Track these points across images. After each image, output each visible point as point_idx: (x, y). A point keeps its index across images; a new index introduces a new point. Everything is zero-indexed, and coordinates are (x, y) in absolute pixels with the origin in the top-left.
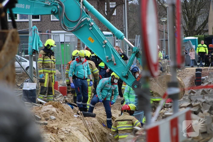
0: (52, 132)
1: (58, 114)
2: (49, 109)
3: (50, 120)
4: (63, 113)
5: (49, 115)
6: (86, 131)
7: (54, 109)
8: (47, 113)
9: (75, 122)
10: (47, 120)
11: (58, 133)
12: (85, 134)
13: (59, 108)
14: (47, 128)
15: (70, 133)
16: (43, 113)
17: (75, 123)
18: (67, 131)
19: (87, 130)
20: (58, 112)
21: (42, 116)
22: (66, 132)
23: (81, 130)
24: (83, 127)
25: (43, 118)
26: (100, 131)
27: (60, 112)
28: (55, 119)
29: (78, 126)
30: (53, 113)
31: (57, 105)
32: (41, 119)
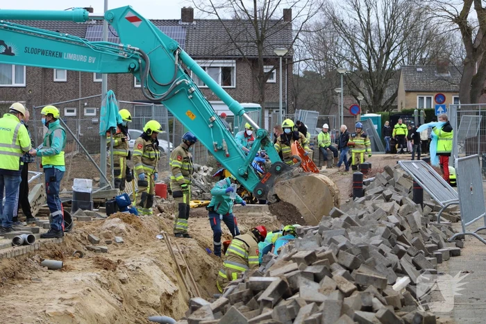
0: (106, 269)
1: (128, 233)
2: (114, 225)
3: (114, 244)
4: (137, 232)
5: (114, 235)
6: (171, 264)
7: (123, 226)
8: (110, 231)
9: (155, 248)
10: (108, 243)
11: (117, 269)
12: (167, 271)
13: (134, 223)
14: (98, 260)
15: (138, 269)
16: (105, 232)
17: (154, 250)
18: (133, 265)
19: (173, 262)
20: (129, 231)
21: (102, 236)
22: (131, 268)
23: (161, 263)
24: (167, 256)
25: (103, 240)
26: (200, 262)
27: (133, 230)
28: (123, 242)
29: (158, 255)
30: (120, 233)
31: (130, 218)
32: (98, 242)
